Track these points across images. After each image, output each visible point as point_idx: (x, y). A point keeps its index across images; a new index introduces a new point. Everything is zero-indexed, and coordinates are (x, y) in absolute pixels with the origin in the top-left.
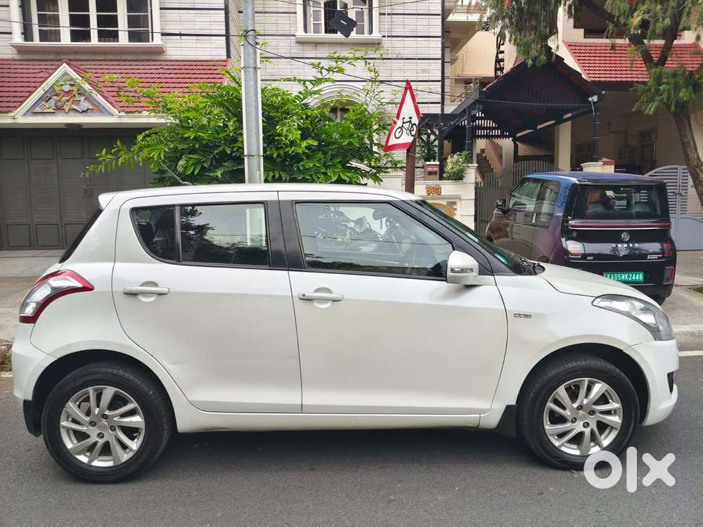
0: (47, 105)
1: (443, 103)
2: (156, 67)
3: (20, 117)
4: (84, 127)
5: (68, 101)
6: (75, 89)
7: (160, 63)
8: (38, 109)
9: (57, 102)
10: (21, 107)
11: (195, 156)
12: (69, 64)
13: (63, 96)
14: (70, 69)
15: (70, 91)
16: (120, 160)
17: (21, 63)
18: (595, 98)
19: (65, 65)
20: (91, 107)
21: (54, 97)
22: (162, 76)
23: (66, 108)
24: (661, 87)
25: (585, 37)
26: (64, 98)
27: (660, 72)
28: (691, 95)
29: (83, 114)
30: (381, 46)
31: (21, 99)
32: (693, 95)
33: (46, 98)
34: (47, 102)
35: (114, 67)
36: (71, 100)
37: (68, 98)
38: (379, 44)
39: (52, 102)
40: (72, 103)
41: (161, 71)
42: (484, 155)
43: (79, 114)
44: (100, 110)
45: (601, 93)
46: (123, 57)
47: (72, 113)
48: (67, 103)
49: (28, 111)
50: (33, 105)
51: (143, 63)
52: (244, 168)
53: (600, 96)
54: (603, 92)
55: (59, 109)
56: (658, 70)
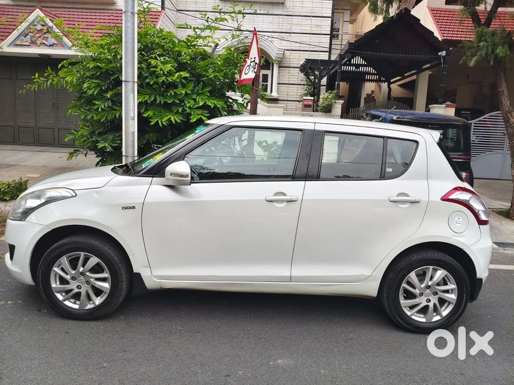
0: (25, 39)
1: (330, 52)
2: (108, 15)
3: (7, 47)
4: (52, 57)
5: (40, 37)
6: (45, 28)
7: (111, 12)
8: (18, 42)
9: (32, 37)
10: (7, 39)
11: (97, 81)
12: (41, 9)
13: (37, 33)
14: (41, 13)
15: (41, 30)
16: (49, 82)
17: (12, 7)
18: (444, 53)
19: (38, 10)
20: (56, 42)
21: (30, 34)
22: (111, 21)
23: (38, 42)
24: (481, 44)
25: (446, 4)
26: (37, 35)
27: (482, 31)
28: (507, 51)
29: (51, 47)
30: (284, 5)
31: (6, 34)
32: (508, 52)
33: (24, 34)
34: (25, 37)
35: (78, 13)
36: (42, 37)
37: (40, 35)
38: (283, 3)
39: (29, 37)
40: (43, 39)
41: (112, 18)
42: (373, 95)
43: (48, 47)
44: (63, 45)
45: (449, 49)
46: (86, 6)
47: (42, 46)
48: (39, 39)
49: (11, 43)
50: (15, 39)
51: (99, 11)
52: (122, 93)
53: (447, 51)
54: (451, 49)
55: (33, 43)
56: (480, 29)
